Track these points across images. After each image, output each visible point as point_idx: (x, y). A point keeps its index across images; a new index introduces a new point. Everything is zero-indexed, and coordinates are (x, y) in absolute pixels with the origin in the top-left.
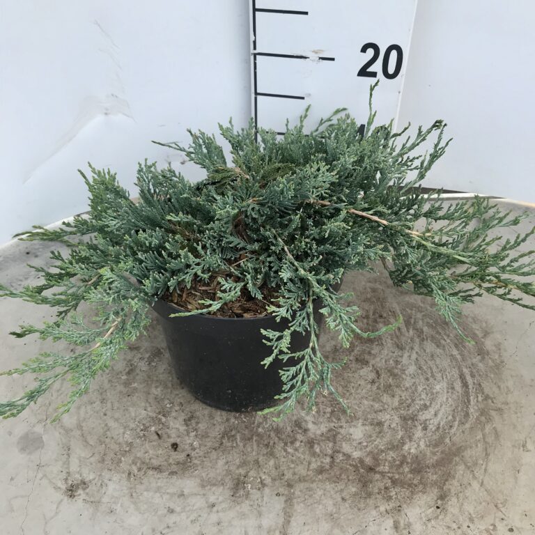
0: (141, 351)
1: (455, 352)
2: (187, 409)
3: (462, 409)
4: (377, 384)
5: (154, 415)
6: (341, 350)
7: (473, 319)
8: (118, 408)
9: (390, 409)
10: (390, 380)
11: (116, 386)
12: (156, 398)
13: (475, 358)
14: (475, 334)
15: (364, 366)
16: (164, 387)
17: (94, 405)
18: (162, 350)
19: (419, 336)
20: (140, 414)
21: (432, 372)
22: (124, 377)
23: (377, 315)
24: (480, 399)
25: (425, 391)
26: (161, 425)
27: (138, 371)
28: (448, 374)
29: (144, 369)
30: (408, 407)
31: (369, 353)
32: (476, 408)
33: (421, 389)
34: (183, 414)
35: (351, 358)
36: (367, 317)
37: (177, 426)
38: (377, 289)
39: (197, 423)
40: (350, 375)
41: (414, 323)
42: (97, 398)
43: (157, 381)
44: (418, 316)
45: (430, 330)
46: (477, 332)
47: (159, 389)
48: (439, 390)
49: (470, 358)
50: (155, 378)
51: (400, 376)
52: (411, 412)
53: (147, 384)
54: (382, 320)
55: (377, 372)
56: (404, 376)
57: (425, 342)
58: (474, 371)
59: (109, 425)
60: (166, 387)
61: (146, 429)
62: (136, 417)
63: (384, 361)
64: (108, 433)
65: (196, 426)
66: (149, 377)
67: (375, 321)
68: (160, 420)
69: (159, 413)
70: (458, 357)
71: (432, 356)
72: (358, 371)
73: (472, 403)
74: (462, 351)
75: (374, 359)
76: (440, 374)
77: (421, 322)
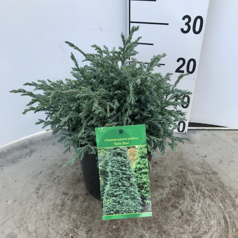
0: (69, 195)
1: (221, 205)
2: (88, 226)
3: (225, 235)
4: (181, 219)
5: (72, 228)
6: (165, 201)
7: (230, 188)
8: (55, 223)
9: (188, 232)
10: (188, 217)
11: (55, 212)
12: (73, 219)
13: (231, 208)
14: (231, 196)
15: (175, 209)
16: (78, 214)
17: (44, 221)
18: (78, 196)
19: (203, 196)
20: (65, 227)
21: (209, 215)
22: (60, 208)
23: (183, 184)
24: (234, 230)
25: (205, 224)
26: (74, 233)
27: (66, 205)
28: (217, 216)
29: (69, 204)
30: (197, 232)
31: (178, 203)
32: (232, 235)
33: (204, 223)
34: (86, 228)
35: (169, 205)
36: (178, 185)
37: (82, 234)
38: (183, 171)
39: (92, 233)
40: (168, 213)
41: (201, 189)
42: (46, 217)
43: (75, 210)
44: (203, 186)
45: (209, 193)
46: (232, 195)
47: (75, 215)
48: (212, 224)
49: (229, 208)
50: (74, 209)
51: (193, 216)
52: (198, 234)
53: (70, 212)
54: (185, 187)
55: (182, 213)
56: (195, 215)
57: (206, 199)
58: (231, 215)
59: (50, 231)
60: (79, 214)
61: (67, 235)
62: (63, 228)
63: (185, 207)
64: (49, 235)
65: (92, 235)
66: (71, 209)
67: (182, 187)
68: (74, 230)
69: (74, 227)
70: (222, 207)
71: (209, 206)
72: (173, 212)
73: (230, 232)
74: (224, 204)
75: (180, 206)
76: (213, 216)
77: (204, 188)
